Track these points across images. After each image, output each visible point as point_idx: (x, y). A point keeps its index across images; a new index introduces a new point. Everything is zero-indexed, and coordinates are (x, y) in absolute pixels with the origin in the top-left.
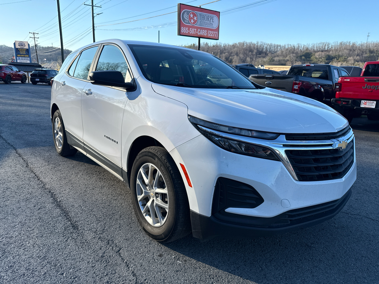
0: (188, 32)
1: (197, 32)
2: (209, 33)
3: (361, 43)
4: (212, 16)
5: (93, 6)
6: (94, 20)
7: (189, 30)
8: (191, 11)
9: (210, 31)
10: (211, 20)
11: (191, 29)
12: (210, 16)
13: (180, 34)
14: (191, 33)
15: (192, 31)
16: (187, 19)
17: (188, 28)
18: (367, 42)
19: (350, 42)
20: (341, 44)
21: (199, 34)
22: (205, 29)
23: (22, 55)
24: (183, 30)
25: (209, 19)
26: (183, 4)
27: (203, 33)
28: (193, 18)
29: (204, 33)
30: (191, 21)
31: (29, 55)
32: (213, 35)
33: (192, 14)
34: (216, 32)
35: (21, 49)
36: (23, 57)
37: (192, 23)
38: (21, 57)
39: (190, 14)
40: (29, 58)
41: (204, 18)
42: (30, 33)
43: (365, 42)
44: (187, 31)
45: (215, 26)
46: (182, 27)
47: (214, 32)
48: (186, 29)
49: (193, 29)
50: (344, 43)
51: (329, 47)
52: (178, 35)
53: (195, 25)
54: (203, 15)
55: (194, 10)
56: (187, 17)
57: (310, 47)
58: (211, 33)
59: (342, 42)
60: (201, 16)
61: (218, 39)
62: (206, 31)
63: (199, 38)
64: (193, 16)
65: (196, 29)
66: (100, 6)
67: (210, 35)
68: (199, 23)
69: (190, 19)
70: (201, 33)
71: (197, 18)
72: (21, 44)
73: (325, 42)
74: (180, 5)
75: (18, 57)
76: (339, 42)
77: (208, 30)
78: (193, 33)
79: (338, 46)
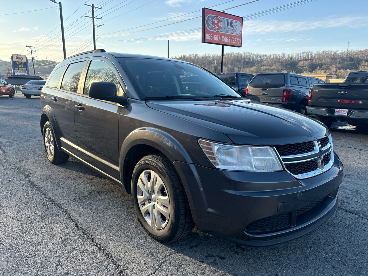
0: (213, 39)
1: (221, 39)
2: (233, 40)
3: (341, 52)
4: (235, 22)
5: (93, 18)
6: (95, 32)
7: (213, 36)
8: (215, 16)
9: (234, 38)
10: (235, 26)
12: (233, 22)
13: (204, 41)
14: (215, 40)
16: (212, 25)
17: (212, 35)
19: (331, 51)
20: (323, 53)
21: (223, 41)
22: (229, 36)
24: (208, 36)
25: (233, 25)
26: (207, 9)
27: (226, 40)
28: (217, 24)
29: (228, 39)
30: (215, 27)
31: (26, 68)
32: (236, 42)
33: (217, 20)
34: (239, 38)
35: (18, 62)
36: (20, 70)
37: (216, 29)
39: (215, 19)
40: (27, 71)
41: (228, 23)
43: (346, 51)
44: (211, 37)
45: (238, 33)
46: (207, 34)
47: (237, 39)
49: (217, 35)
50: (326, 52)
51: (312, 56)
52: (202, 42)
53: (220, 31)
55: (218, 15)
56: (212, 23)
57: (294, 56)
58: (235, 40)
59: (324, 51)
61: (241, 47)
62: (229, 37)
63: (223, 45)
64: (217, 22)
65: (220, 36)
66: (101, 18)
67: (234, 43)
68: (223, 29)
69: (215, 24)
70: (225, 40)
71: (221, 24)
72: (19, 57)
73: (308, 51)
74: (204, 10)
75: (16, 70)
76: (321, 51)
77: (231, 36)
78: (217, 40)
79: (321, 55)
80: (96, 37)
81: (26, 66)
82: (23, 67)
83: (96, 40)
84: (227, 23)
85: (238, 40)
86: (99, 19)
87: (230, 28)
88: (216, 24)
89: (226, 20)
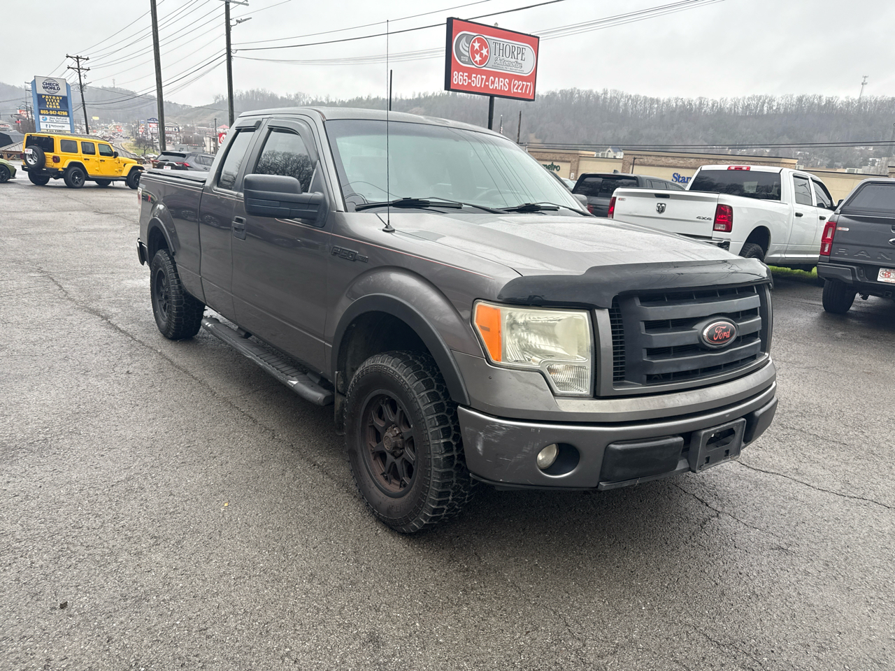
0: (468, 83)
1: (487, 83)
2: (514, 86)
3: (845, 100)
4: (521, 47)
6: (231, 34)
7: (469, 77)
8: (475, 34)
9: (516, 81)
10: (520, 56)
11: (475, 75)
12: (516, 46)
14: (474, 85)
15: (477, 82)
16: (467, 54)
17: (467, 74)
18: (860, 98)
19: (820, 97)
20: (800, 100)
21: (491, 88)
22: (504, 76)
23: (51, 112)
24: (458, 77)
25: (516, 53)
26: (458, 19)
27: (499, 85)
28: (480, 52)
29: (502, 84)
30: (474, 58)
31: (68, 112)
32: (521, 89)
33: (478, 42)
34: (530, 82)
35: (48, 95)
36: (53, 115)
37: (476, 62)
38: (49, 115)
39: (474, 42)
40: (68, 118)
41: (504, 50)
42: (67, 57)
43: (857, 98)
44: (465, 80)
45: (527, 70)
46: (456, 72)
47: (525, 83)
48: (463, 76)
49: (479, 76)
50: (806, 99)
51: (771, 108)
52: (445, 89)
53: (484, 66)
55: (481, 33)
56: (467, 49)
57: (728, 106)
58: (519, 86)
59: (803, 96)
60: (498, 46)
61: (534, 100)
62: (507, 80)
63: (492, 97)
64: (479, 47)
65: (484, 77)
67: (515, 91)
68: (491, 62)
70: (495, 85)
71: (487, 52)
72: (50, 85)
73: (763, 94)
74: (450, 21)
75: (43, 114)
76: (795, 96)
77: (511, 77)
78: (478, 86)
79: (793, 105)
80: (232, 47)
81: (67, 107)
82: (58, 107)
83: (232, 55)
84: (501, 48)
85: (527, 86)
86: (239, 3)
88: (477, 52)
89: (499, 42)
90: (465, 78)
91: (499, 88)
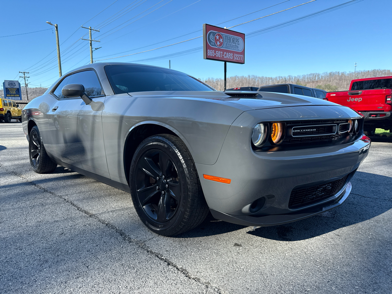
0: (215, 55)
1: (223, 55)
2: (235, 57)
3: (349, 73)
4: (237, 38)
5: (91, 41)
6: (93, 54)
7: (215, 52)
8: (216, 32)
9: (236, 55)
10: (237, 42)
11: (217, 52)
12: (235, 38)
13: (206, 57)
14: (217, 56)
15: (219, 54)
17: (214, 51)
18: (355, 72)
19: (338, 72)
20: (330, 74)
21: (225, 57)
22: (231, 52)
23: (12, 95)
24: (210, 52)
25: (235, 41)
26: (208, 25)
27: (229, 56)
29: (230, 56)
30: (217, 43)
31: (19, 95)
32: (239, 58)
33: (218, 36)
34: (242, 55)
35: (11, 88)
36: (13, 97)
37: (218, 45)
38: (11, 96)
39: (216, 35)
40: (19, 98)
41: (230, 39)
42: (20, 72)
43: (354, 71)
44: (213, 54)
45: (240, 49)
46: (209, 50)
47: (240, 55)
48: (212, 52)
49: (219, 52)
50: (333, 74)
51: (319, 78)
52: (204, 59)
53: (222, 47)
54: (229, 36)
55: (219, 31)
56: (213, 39)
57: (301, 78)
58: (237, 57)
59: (331, 72)
60: (227, 38)
61: (244, 63)
62: (232, 54)
63: (225, 62)
64: (219, 38)
65: (222, 52)
66: (99, 41)
67: (236, 59)
68: (225, 46)
69: (216, 40)
70: (227, 56)
71: (223, 40)
72: (11, 83)
73: (315, 73)
74: (205, 26)
75: (8, 97)
76: (328, 73)
77: (234, 53)
78: (219, 57)
79: (328, 76)
81: (19, 93)
82: (15, 93)
84: (229, 39)
85: (241, 57)
86: (97, 41)
87: (232, 44)
88: (218, 40)
89: (227, 36)
90: (213, 53)
91: (228, 58)
